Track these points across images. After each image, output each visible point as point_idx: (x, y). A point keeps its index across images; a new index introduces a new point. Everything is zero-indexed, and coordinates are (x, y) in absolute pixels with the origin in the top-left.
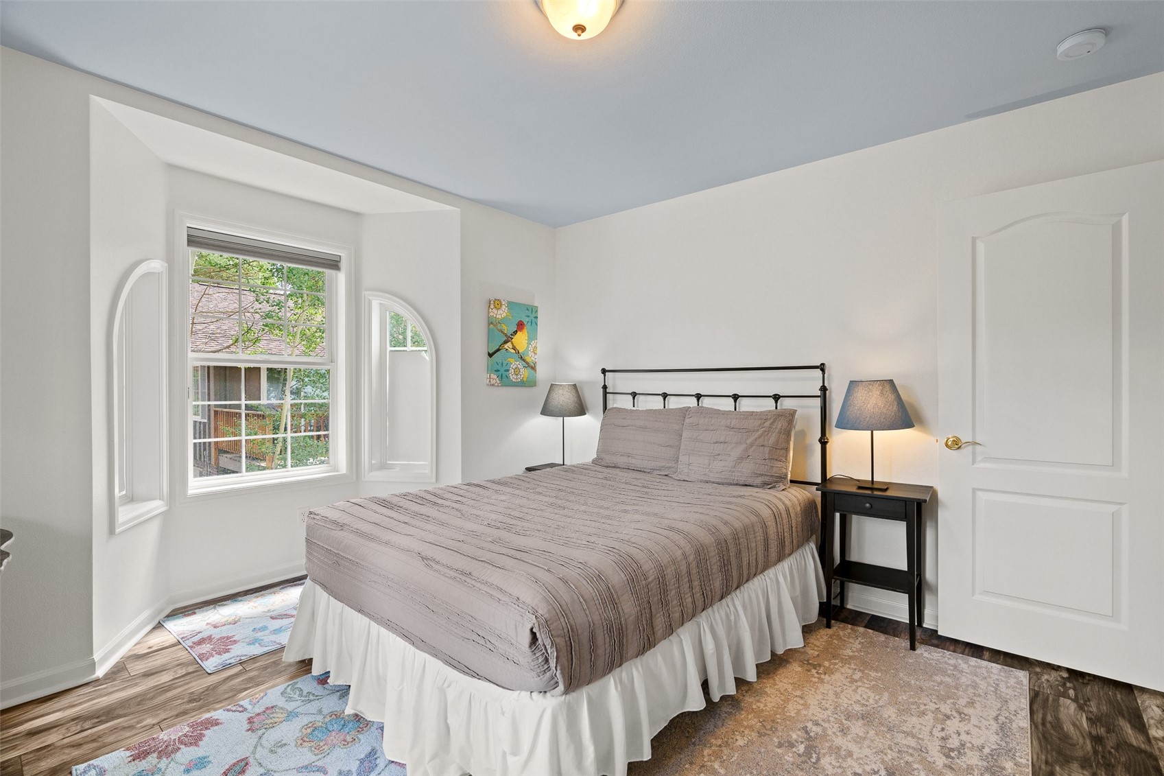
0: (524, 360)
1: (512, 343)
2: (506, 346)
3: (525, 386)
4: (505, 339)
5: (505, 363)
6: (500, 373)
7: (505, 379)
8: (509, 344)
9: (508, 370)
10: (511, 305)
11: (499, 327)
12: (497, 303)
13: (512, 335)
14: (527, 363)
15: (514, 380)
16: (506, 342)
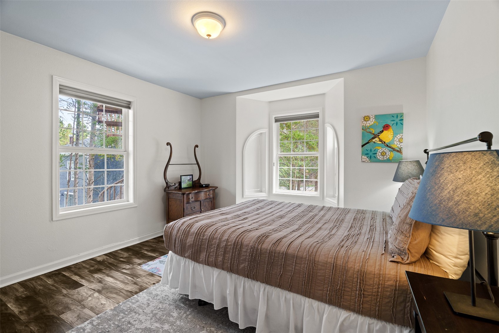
0: (390, 147)
1: (379, 138)
2: (374, 140)
3: (391, 162)
4: (373, 136)
5: (373, 150)
6: (369, 155)
7: (373, 159)
8: (377, 139)
9: (376, 154)
10: (377, 117)
11: (368, 130)
12: (366, 118)
13: (378, 133)
14: (393, 148)
15: (381, 159)
16: (373, 138)
